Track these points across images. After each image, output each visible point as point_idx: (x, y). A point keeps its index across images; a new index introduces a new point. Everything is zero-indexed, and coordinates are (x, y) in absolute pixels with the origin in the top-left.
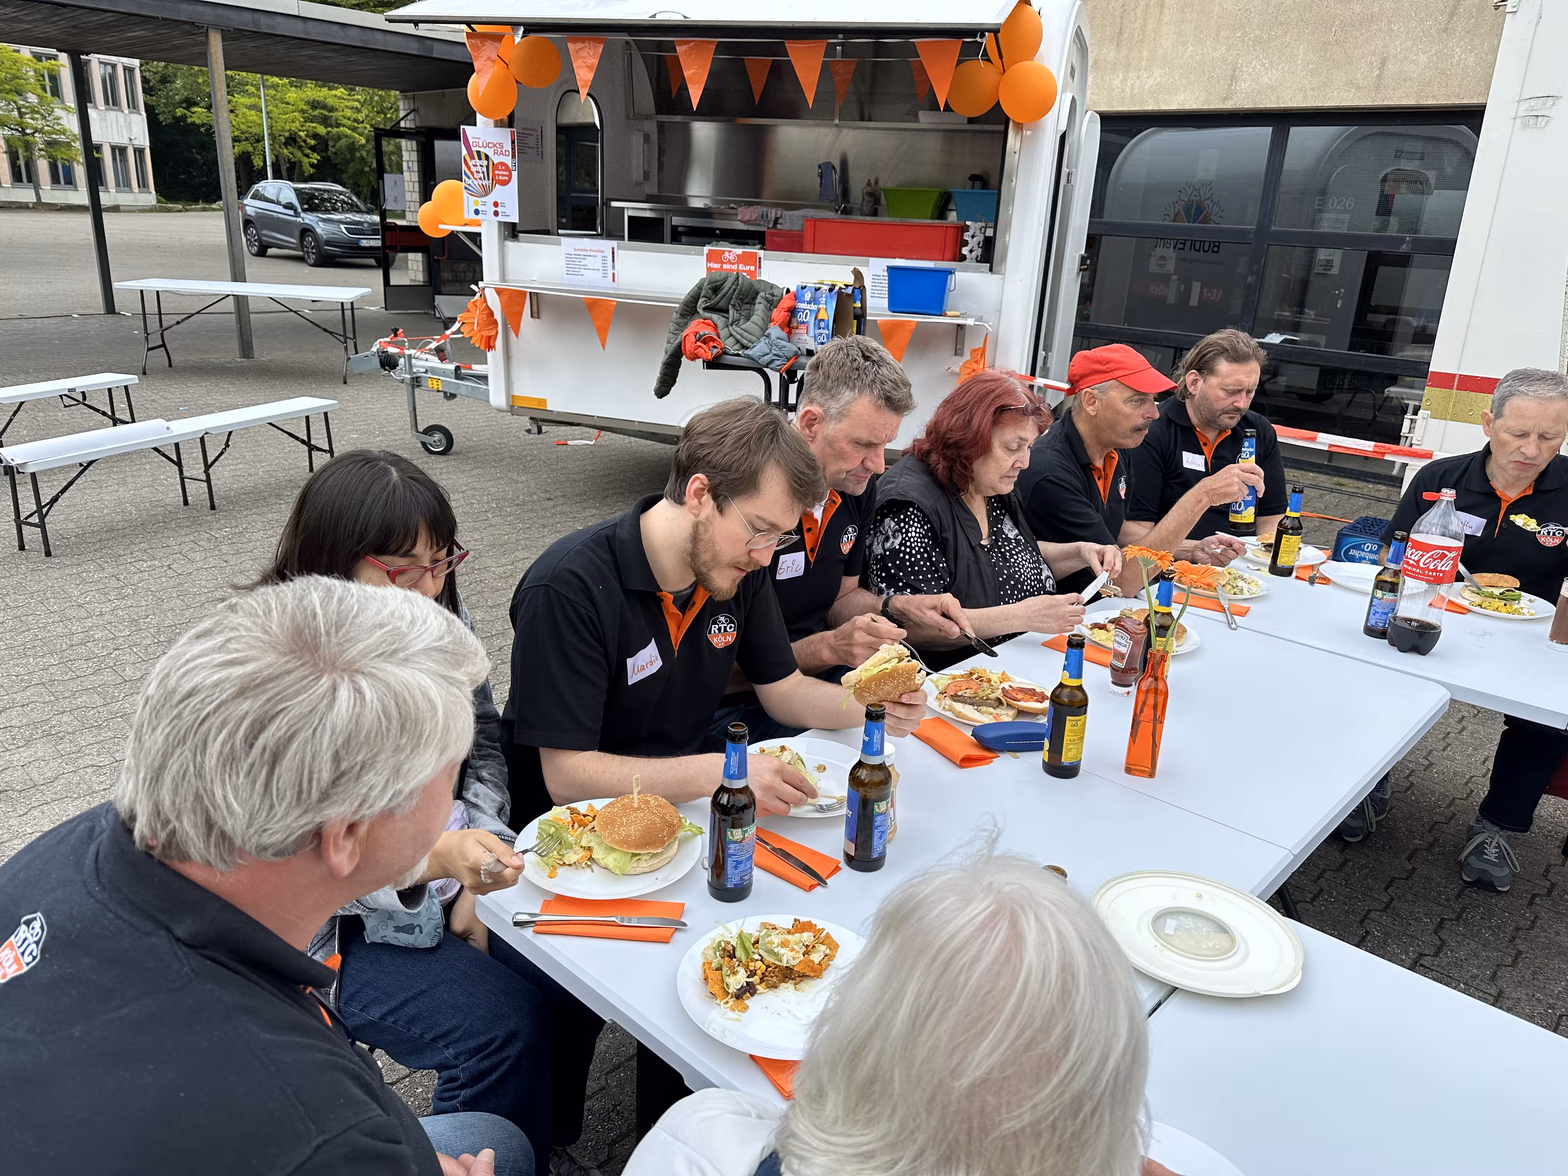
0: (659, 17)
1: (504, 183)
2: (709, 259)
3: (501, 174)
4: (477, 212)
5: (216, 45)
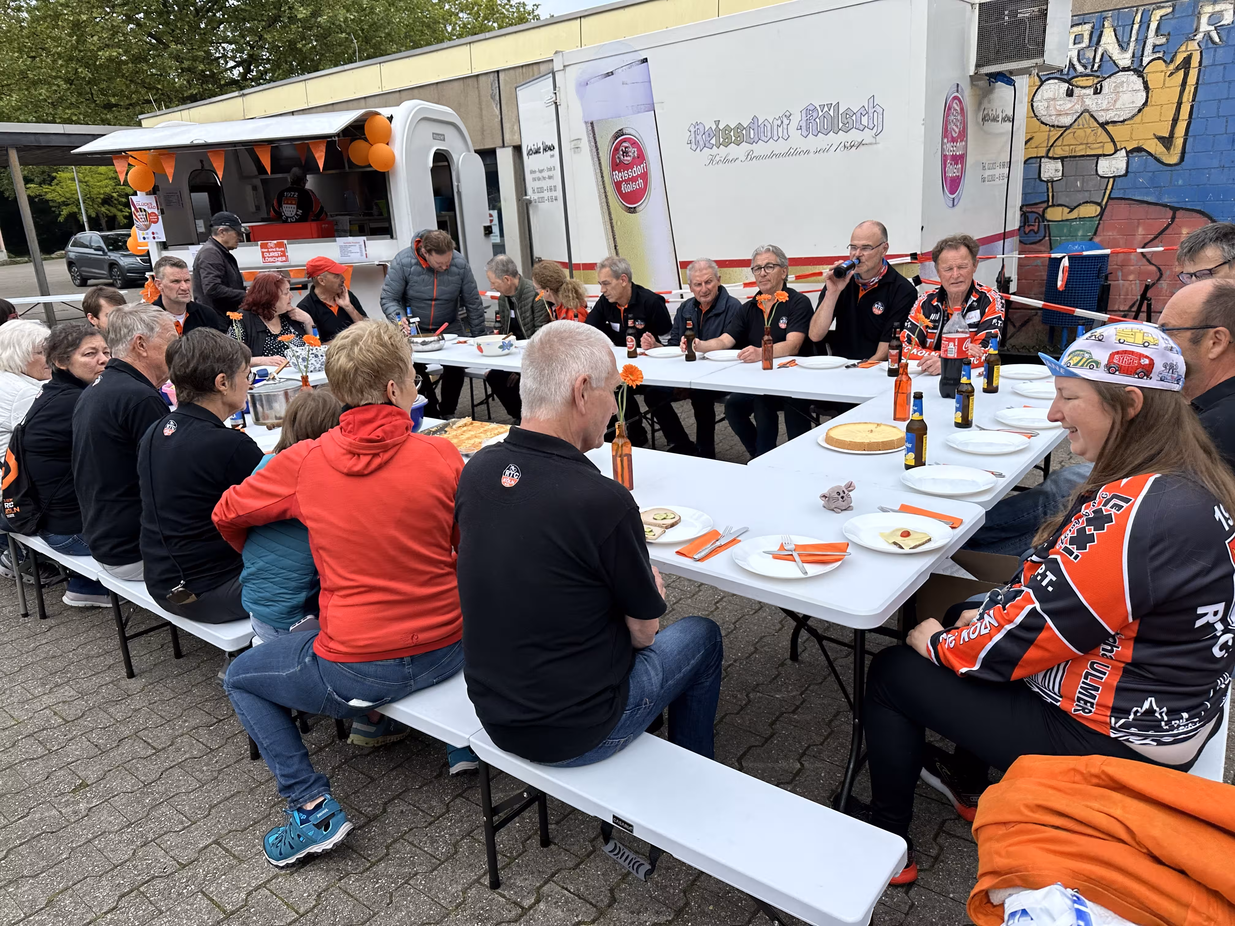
0: (195, 142)
1: (156, 222)
2: (262, 248)
3: (153, 218)
4: (144, 238)
5: (13, 156)
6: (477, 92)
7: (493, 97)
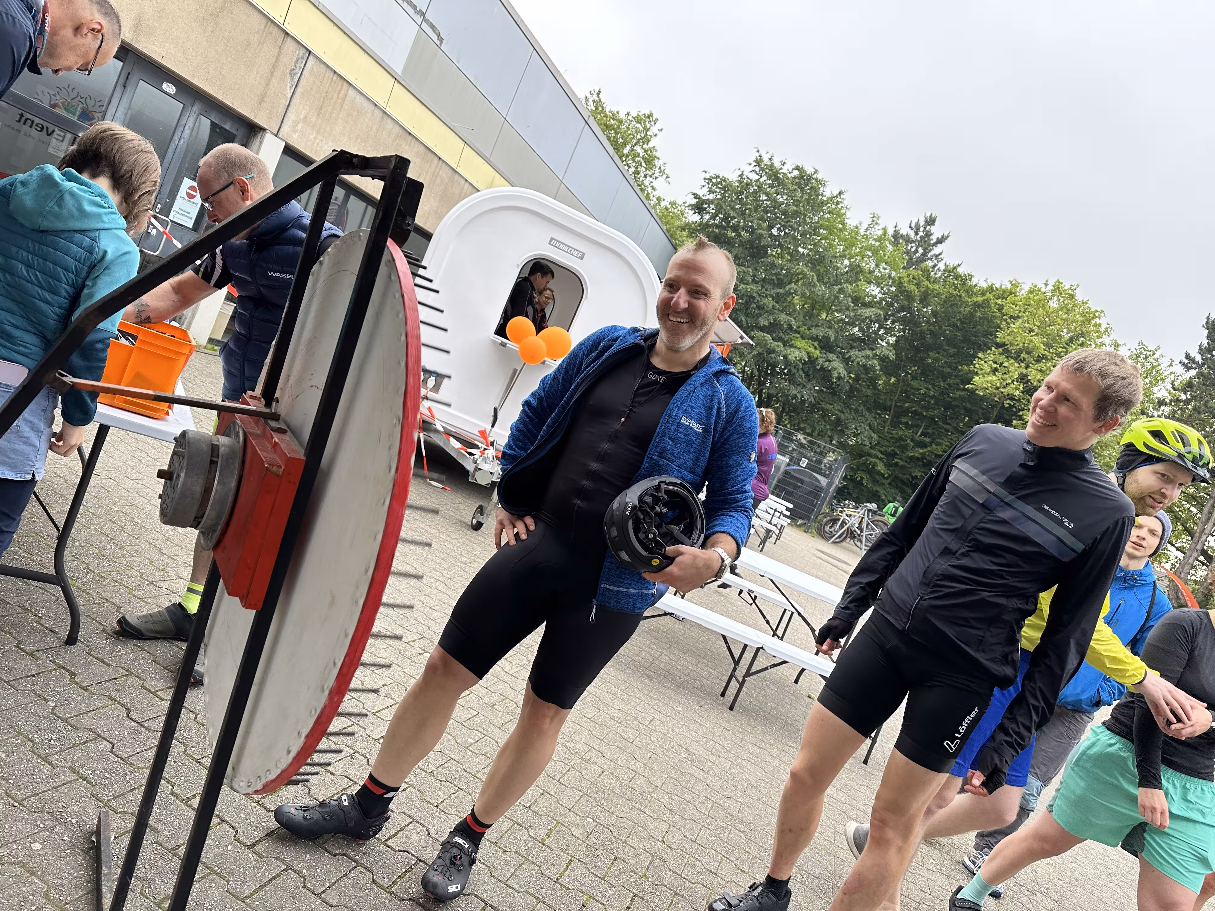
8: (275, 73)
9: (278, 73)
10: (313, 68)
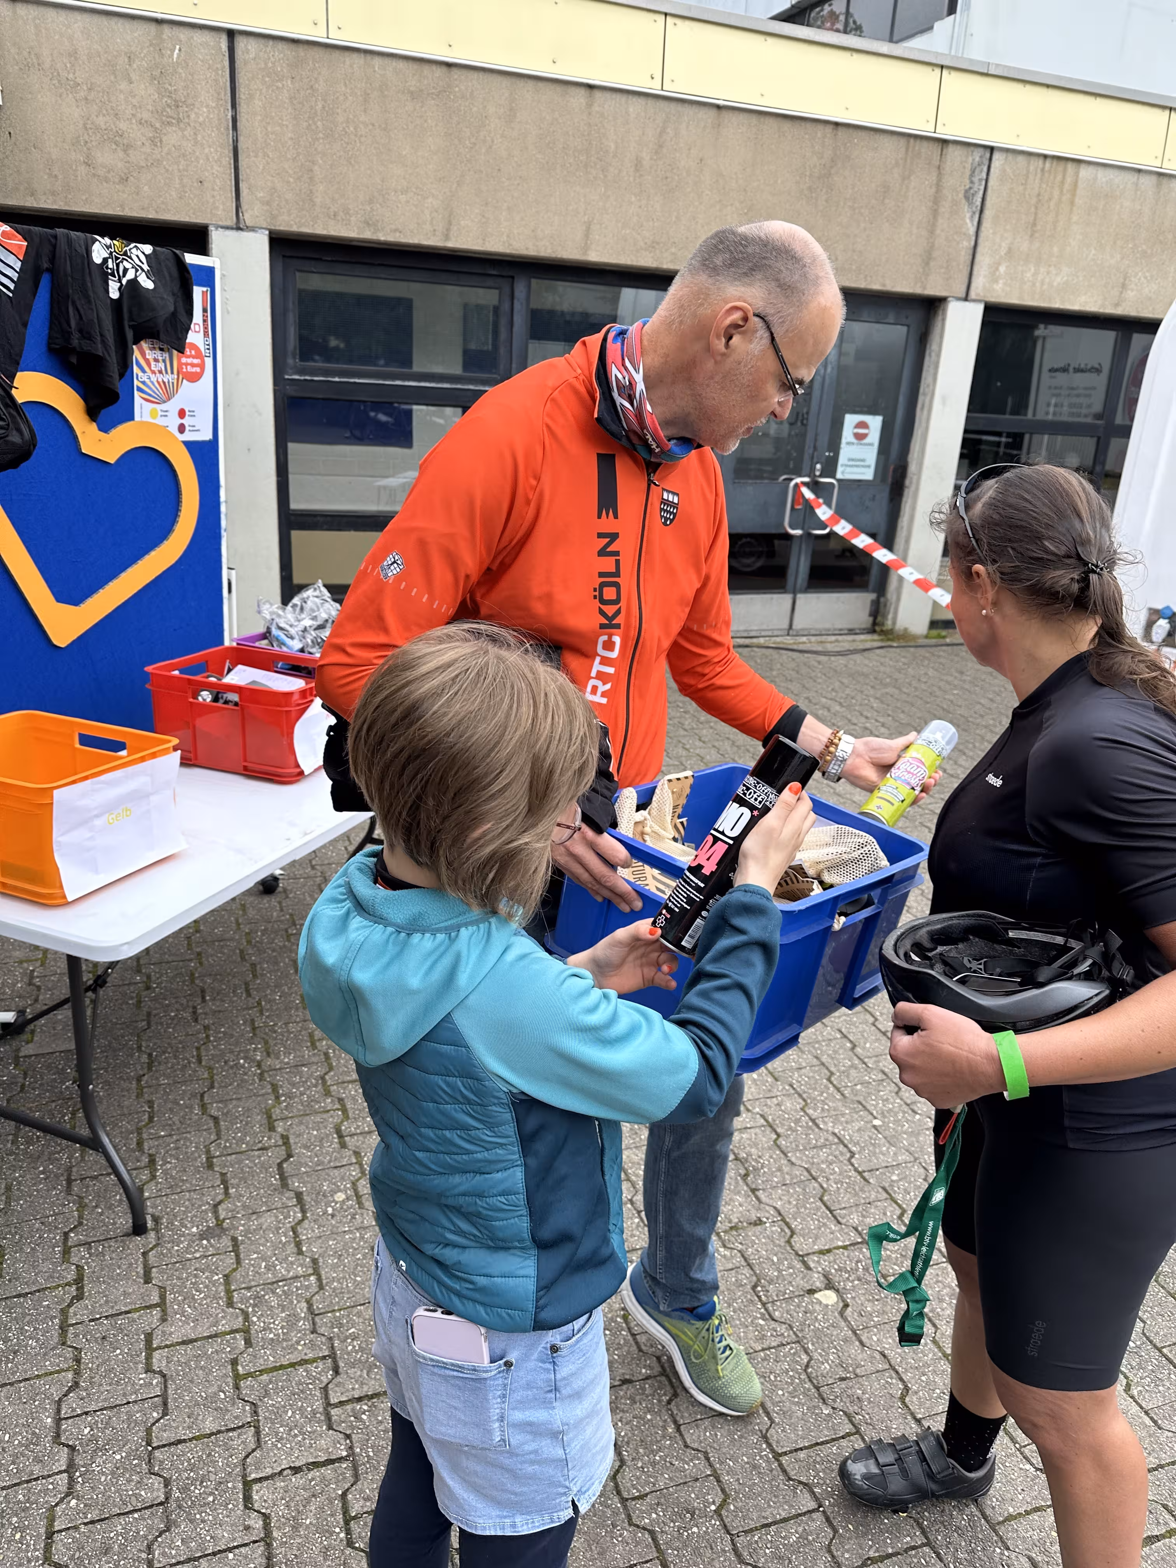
6: (934, 178)
7: (968, 196)
8: (942, 210)
9: (945, 208)
10: (1004, 171)
